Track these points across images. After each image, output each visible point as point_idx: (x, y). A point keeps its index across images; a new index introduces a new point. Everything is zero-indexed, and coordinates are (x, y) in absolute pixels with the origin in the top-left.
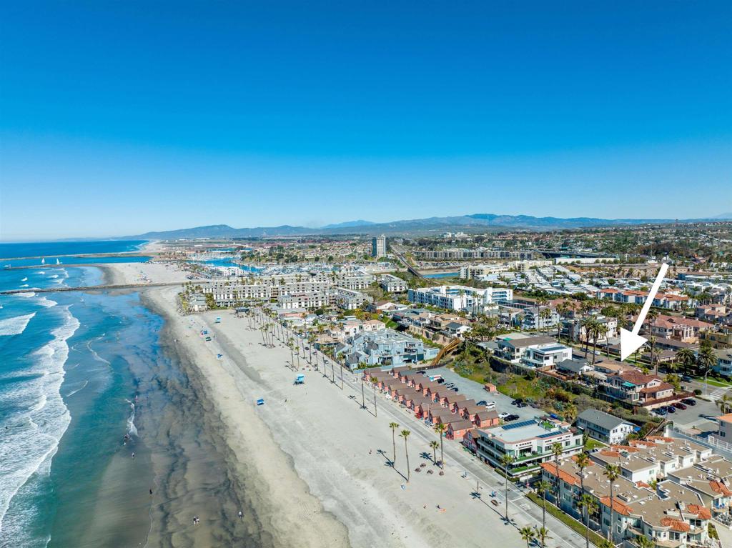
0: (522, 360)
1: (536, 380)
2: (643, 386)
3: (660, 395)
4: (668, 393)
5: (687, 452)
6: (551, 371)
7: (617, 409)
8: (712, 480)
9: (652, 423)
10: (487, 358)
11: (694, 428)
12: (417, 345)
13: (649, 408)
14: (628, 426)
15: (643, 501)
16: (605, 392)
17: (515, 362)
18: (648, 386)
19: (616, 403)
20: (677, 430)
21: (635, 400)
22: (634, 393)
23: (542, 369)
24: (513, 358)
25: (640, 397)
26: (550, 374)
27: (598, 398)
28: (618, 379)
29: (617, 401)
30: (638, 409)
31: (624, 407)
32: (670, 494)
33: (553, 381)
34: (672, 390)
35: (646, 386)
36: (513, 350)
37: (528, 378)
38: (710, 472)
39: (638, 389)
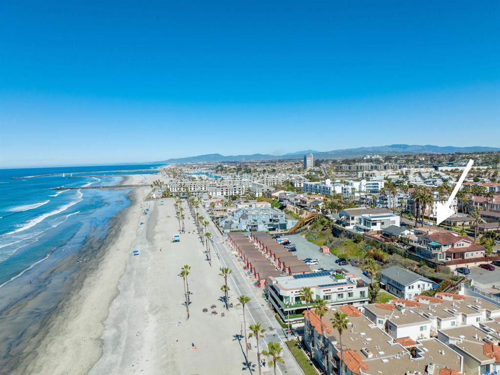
0: (356, 227)
1: (362, 242)
2: (450, 246)
3: (468, 255)
4: (480, 254)
5: (475, 310)
6: (376, 236)
7: (422, 267)
8: (488, 342)
9: (451, 281)
10: (330, 225)
11: (494, 287)
12: (279, 216)
13: (453, 268)
14: (426, 284)
15: (387, 359)
16: (415, 252)
17: (350, 228)
18: (455, 247)
19: (422, 262)
20: (473, 288)
21: (441, 259)
22: (440, 253)
23: (369, 234)
24: (348, 225)
25: (447, 257)
26: (374, 238)
27: (408, 258)
28: (426, 239)
29: (423, 259)
30: (441, 267)
31: (429, 266)
32: (426, 354)
33: (374, 243)
34: (484, 252)
35: (453, 246)
36: (348, 219)
37: (356, 242)
38: (491, 333)
39: (444, 249)
